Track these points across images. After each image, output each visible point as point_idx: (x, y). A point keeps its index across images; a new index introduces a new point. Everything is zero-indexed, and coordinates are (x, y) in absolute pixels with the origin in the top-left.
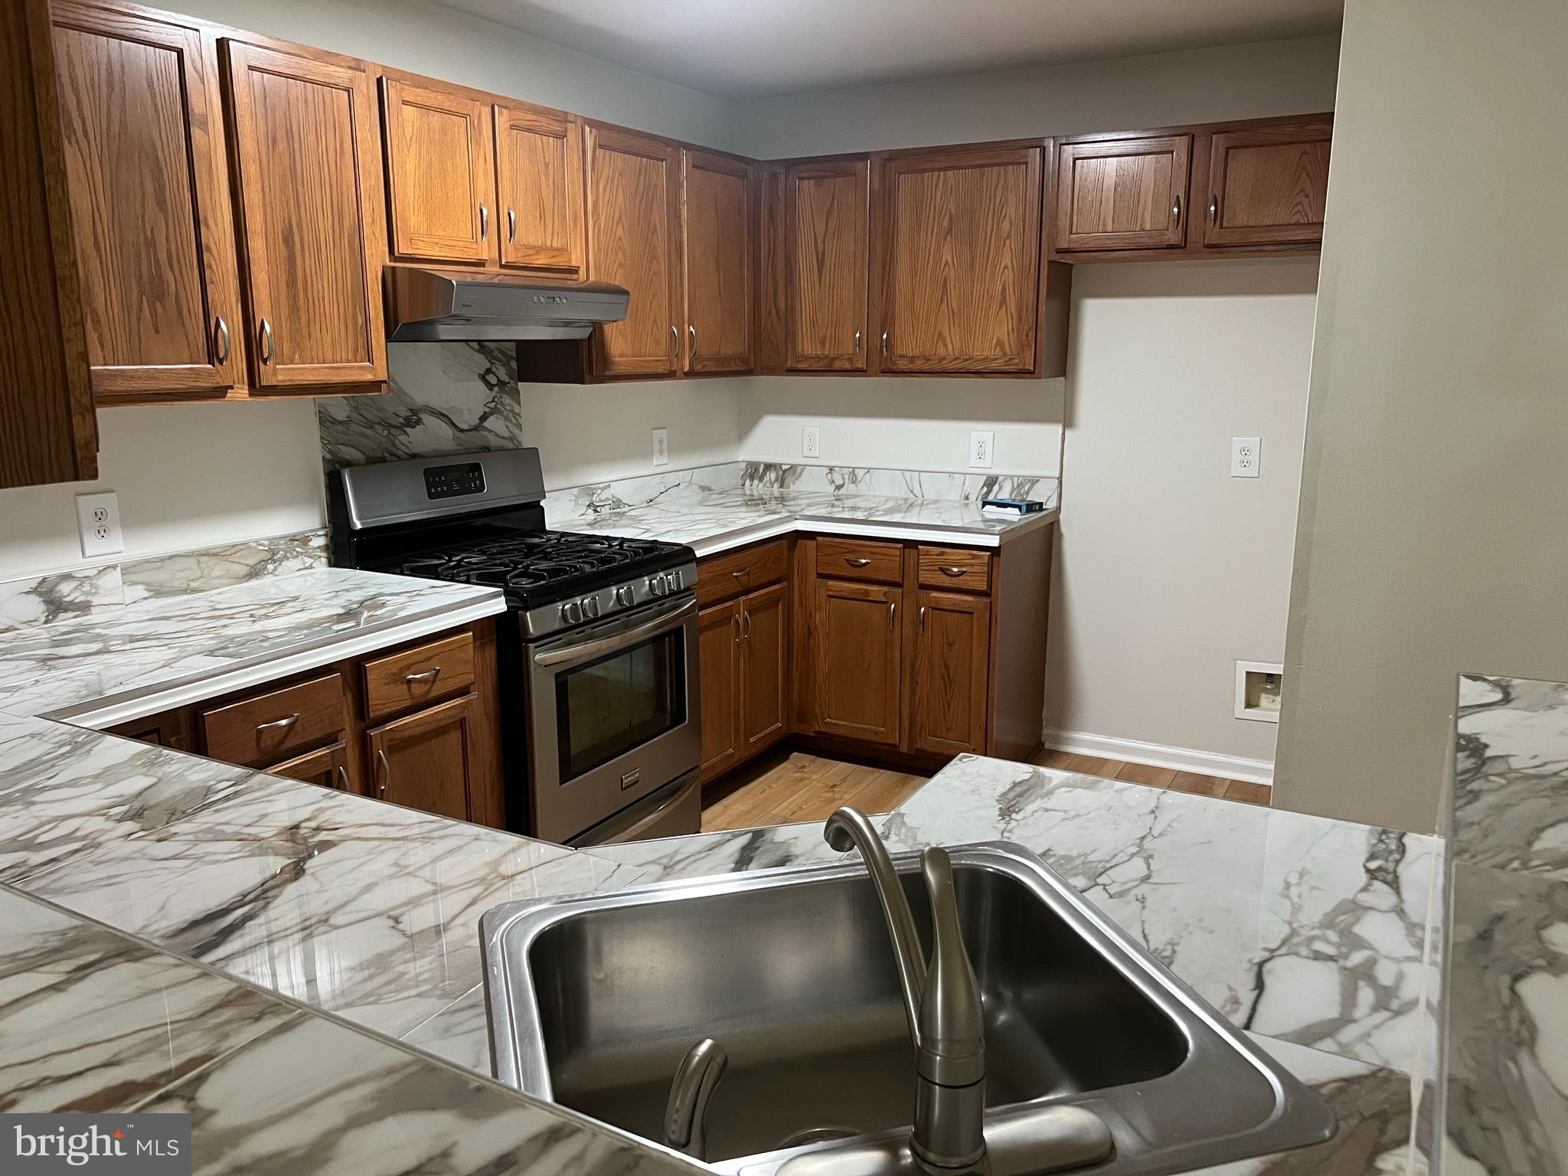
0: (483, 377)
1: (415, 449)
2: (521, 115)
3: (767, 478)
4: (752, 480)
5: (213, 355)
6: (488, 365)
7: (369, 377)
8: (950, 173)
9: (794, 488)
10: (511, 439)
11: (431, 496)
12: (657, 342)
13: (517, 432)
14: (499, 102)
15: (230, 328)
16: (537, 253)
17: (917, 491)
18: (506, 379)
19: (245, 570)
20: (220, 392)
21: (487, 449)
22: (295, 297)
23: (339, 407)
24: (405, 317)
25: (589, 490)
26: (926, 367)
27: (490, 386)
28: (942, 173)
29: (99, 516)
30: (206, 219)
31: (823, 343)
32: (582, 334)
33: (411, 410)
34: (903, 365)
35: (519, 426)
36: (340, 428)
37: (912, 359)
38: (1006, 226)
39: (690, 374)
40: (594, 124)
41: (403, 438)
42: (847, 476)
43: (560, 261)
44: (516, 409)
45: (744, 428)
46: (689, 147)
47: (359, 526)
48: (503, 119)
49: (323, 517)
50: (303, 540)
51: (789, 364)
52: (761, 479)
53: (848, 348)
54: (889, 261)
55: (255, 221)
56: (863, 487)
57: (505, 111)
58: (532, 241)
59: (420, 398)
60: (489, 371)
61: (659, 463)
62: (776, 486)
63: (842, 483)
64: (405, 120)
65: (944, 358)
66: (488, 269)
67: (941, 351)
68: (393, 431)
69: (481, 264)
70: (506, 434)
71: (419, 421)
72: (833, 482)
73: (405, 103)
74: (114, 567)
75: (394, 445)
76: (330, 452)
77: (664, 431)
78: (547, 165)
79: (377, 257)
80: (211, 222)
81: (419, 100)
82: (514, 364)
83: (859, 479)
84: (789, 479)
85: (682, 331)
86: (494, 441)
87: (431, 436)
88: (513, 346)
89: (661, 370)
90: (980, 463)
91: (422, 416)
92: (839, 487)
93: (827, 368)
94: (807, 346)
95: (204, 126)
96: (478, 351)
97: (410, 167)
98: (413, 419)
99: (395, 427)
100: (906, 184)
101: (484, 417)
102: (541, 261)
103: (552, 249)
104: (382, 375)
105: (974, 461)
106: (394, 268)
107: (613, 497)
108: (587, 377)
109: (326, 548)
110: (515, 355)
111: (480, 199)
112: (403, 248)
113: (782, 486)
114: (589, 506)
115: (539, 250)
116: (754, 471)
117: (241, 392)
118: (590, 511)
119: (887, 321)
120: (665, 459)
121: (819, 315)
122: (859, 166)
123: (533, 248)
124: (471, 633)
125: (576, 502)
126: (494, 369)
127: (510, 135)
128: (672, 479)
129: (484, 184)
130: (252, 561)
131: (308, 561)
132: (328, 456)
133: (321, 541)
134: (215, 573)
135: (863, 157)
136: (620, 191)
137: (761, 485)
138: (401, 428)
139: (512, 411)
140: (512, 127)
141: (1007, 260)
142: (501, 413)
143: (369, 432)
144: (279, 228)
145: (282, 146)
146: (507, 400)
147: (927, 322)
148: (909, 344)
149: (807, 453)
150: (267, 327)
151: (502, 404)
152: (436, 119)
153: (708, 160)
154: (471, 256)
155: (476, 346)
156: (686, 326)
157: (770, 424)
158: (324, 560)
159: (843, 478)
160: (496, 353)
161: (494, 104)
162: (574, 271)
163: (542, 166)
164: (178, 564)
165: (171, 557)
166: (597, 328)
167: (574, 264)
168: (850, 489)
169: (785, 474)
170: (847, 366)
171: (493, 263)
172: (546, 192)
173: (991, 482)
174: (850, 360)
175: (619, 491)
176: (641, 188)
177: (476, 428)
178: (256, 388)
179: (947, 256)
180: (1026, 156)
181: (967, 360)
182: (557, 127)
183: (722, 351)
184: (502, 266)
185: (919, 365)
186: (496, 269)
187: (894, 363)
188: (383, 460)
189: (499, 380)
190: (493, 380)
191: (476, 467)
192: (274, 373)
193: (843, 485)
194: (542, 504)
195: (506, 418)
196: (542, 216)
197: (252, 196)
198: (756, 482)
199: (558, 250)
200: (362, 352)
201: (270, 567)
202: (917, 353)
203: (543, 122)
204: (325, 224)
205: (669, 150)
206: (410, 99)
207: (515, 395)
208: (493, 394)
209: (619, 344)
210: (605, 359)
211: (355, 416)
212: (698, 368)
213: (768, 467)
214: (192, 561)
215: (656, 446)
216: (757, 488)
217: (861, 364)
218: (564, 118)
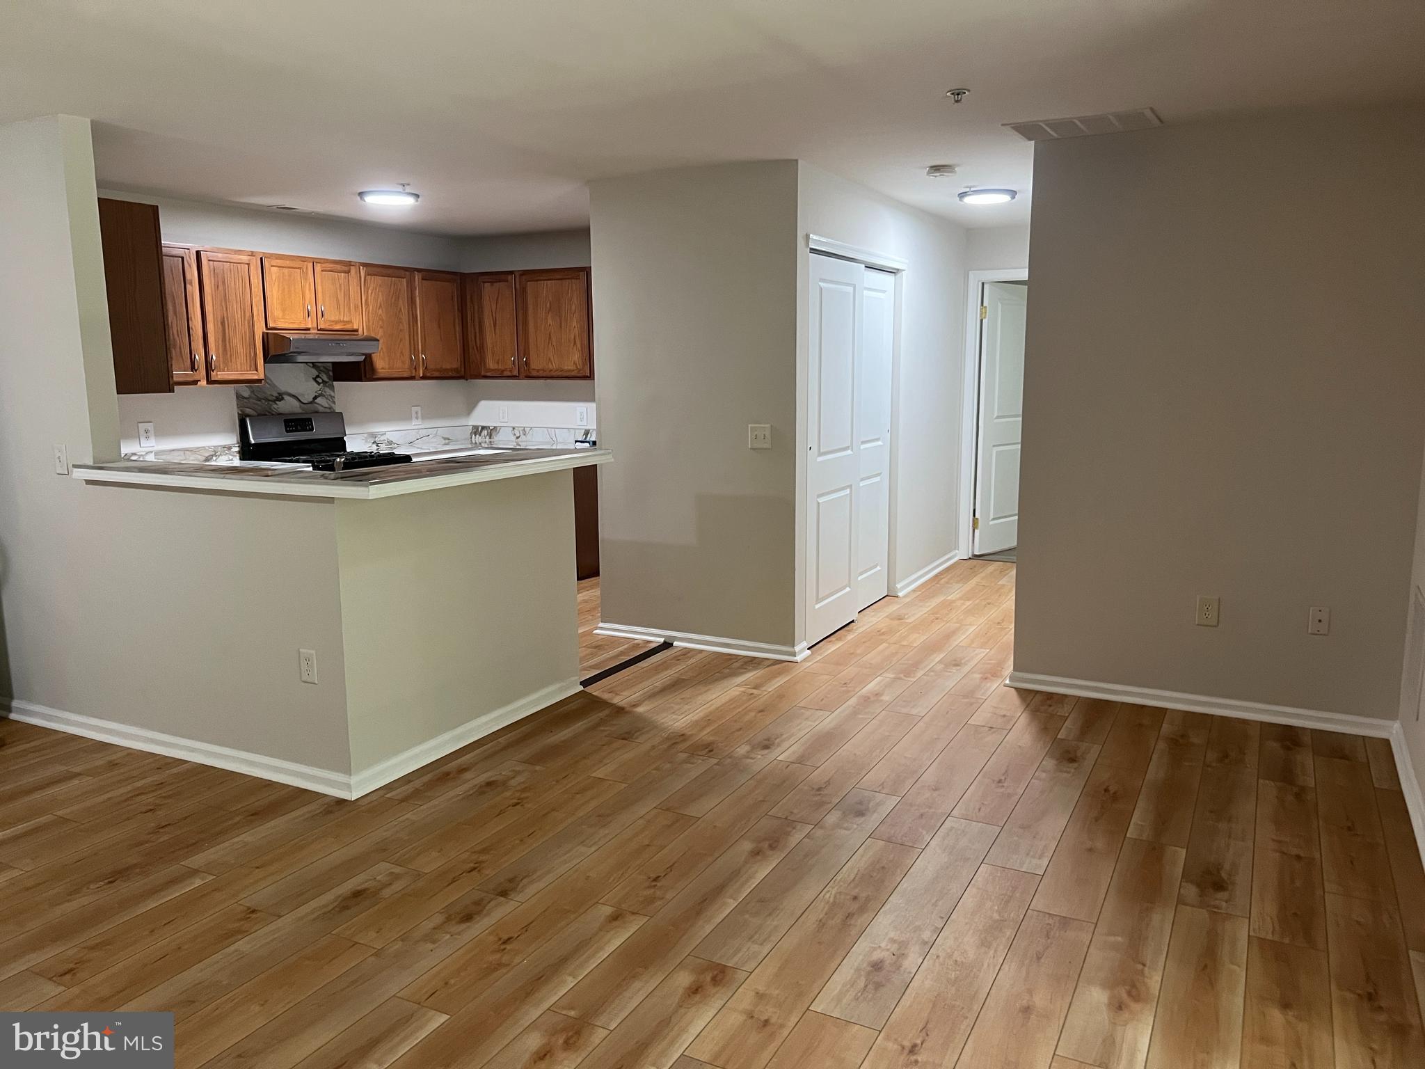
0: (315, 379)
1: (281, 411)
2: (328, 265)
3: (482, 434)
4: (475, 436)
5: (193, 368)
6: (317, 374)
7: (256, 377)
8: (549, 282)
9: (496, 438)
10: (330, 408)
11: (287, 431)
12: (403, 362)
13: (333, 405)
14: (315, 260)
15: (199, 357)
16: (336, 324)
17: (554, 439)
18: (326, 379)
19: (204, 458)
20: (195, 382)
21: (317, 412)
22: (225, 346)
23: (245, 391)
24: (272, 352)
25: (373, 435)
26: (544, 374)
27: (319, 384)
28: (545, 282)
29: (146, 431)
30: (191, 318)
31: (498, 363)
32: (362, 358)
33: (279, 393)
34: (534, 373)
35: (334, 403)
36: (245, 400)
37: (538, 371)
38: (573, 307)
39: (424, 378)
40: (365, 265)
41: (275, 406)
42: (521, 432)
43: (348, 327)
44: (332, 394)
45: (470, 408)
46: (419, 270)
47: (253, 442)
48: (318, 268)
49: (237, 438)
50: (230, 448)
51: (483, 373)
52: (480, 435)
53: (510, 365)
54: (525, 323)
55: (209, 318)
56: (529, 437)
57: (319, 265)
58: (333, 319)
59: (283, 388)
60: (318, 376)
61: (415, 424)
62: (488, 438)
63: (519, 435)
64: (272, 273)
65: (551, 370)
66: (312, 331)
67: (551, 367)
68: (271, 403)
69: (309, 329)
70: (327, 405)
71: (283, 399)
72: (515, 435)
73: (272, 266)
74: (152, 452)
75: (270, 409)
76: (241, 411)
77: (419, 408)
78: (340, 285)
79: (260, 329)
80: (193, 319)
81: (278, 265)
82: (331, 373)
83: (527, 433)
84: (494, 434)
85: (417, 357)
86: (321, 409)
87: (288, 406)
88: (330, 365)
89: (406, 375)
90: (581, 423)
91: (285, 397)
92: (518, 438)
93: (501, 376)
94: (491, 365)
95: (191, 283)
96: (313, 367)
97: (275, 292)
98: (280, 398)
99: (271, 401)
100: (531, 286)
101: (315, 398)
102: (338, 327)
103: (343, 321)
104: (262, 377)
105: (579, 423)
106: (267, 333)
107: (388, 439)
108: (363, 378)
109: (239, 452)
110: (331, 369)
111: (307, 302)
112: (271, 325)
113: (490, 438)
114: (373, 443)
115: (336, 322)
116: (477, 431)
117: (203, 383)
118: (374, 446)
119: (527, 353)
120: (420, 422)
121: (495, 349)
122: (509, 277)
123: (333, 321)
125: (366, 442)
126: (320, 376)
127: (322, 275)
128: (424, 432)
129: (310, 295)
130: (207, 455)
131: (231, 457)
133: (237, 449)
134: (191, 458)
135: (511, 273)
136: (380, 293)
137: (480, 438)
138: (274, 401)
139: (330, 395)
140: (322, 271)
141: (575, 324)
142: (324, 396)
143: (259, 402)
144: (219, 319)
145: (221, 288)
146: (327, 390)
147: (544, 352)
148: (537, 364)
149: (503, 420)
150: (214, 358)
151: (325, 392)
152: (286, 271)
153: (429, 275)
154: (303, 326)
155: (311, 365)
156: (420, 355)
157: (483, 405)
158: (238, 458)
159: (519, 433)
160: (322, 368)
162: (357, 331)
163: (338, 286)
164: (176, 453)
165: (173, 450)
166: (368, 357)
167: (355, 327)
168: (523, 437)
169: (492, 431)
170: (509, 374)
171: (314, 329)
172: (341, 297)
173: (587, 433)
174: (511, 371)
175: (390, 436)
176: (392, 293)
177: (311, 403)
178: (209, 382)
179: (550, 321)
180: (579, 276)
181: (561, 371)
182: (346, 269)
183: (444, 367)
184: (318, 330)
185: (541, 374)
186: (316, 331)
187: (530, 373)
188: (266, 415)
189: (323, 381)
190: (320, 381)
191: (310, 420)
192: (217, 375)
193: (520, 437)
194: (345, 438)
195: (327, 399)
196: (338, 308)
197: (209, 308)
198: (477, 436)
199: (346, 322)
200: (253, 367)
201: (214, 458)
202: (540, 367)
203: (339, 267)
204: (238, 317)
205: (408, 273)
206: (274, 264)
207: (332, 388)
208: (320, 387)
209: (380, 364)
210: (373, 370)
211: (253, 395)
212: (429, 375)
213: (483, 428)
214: (182, 453)
215: (414, 415)
216: (478, 439)
217: (516, 373)
218: (349, 264)
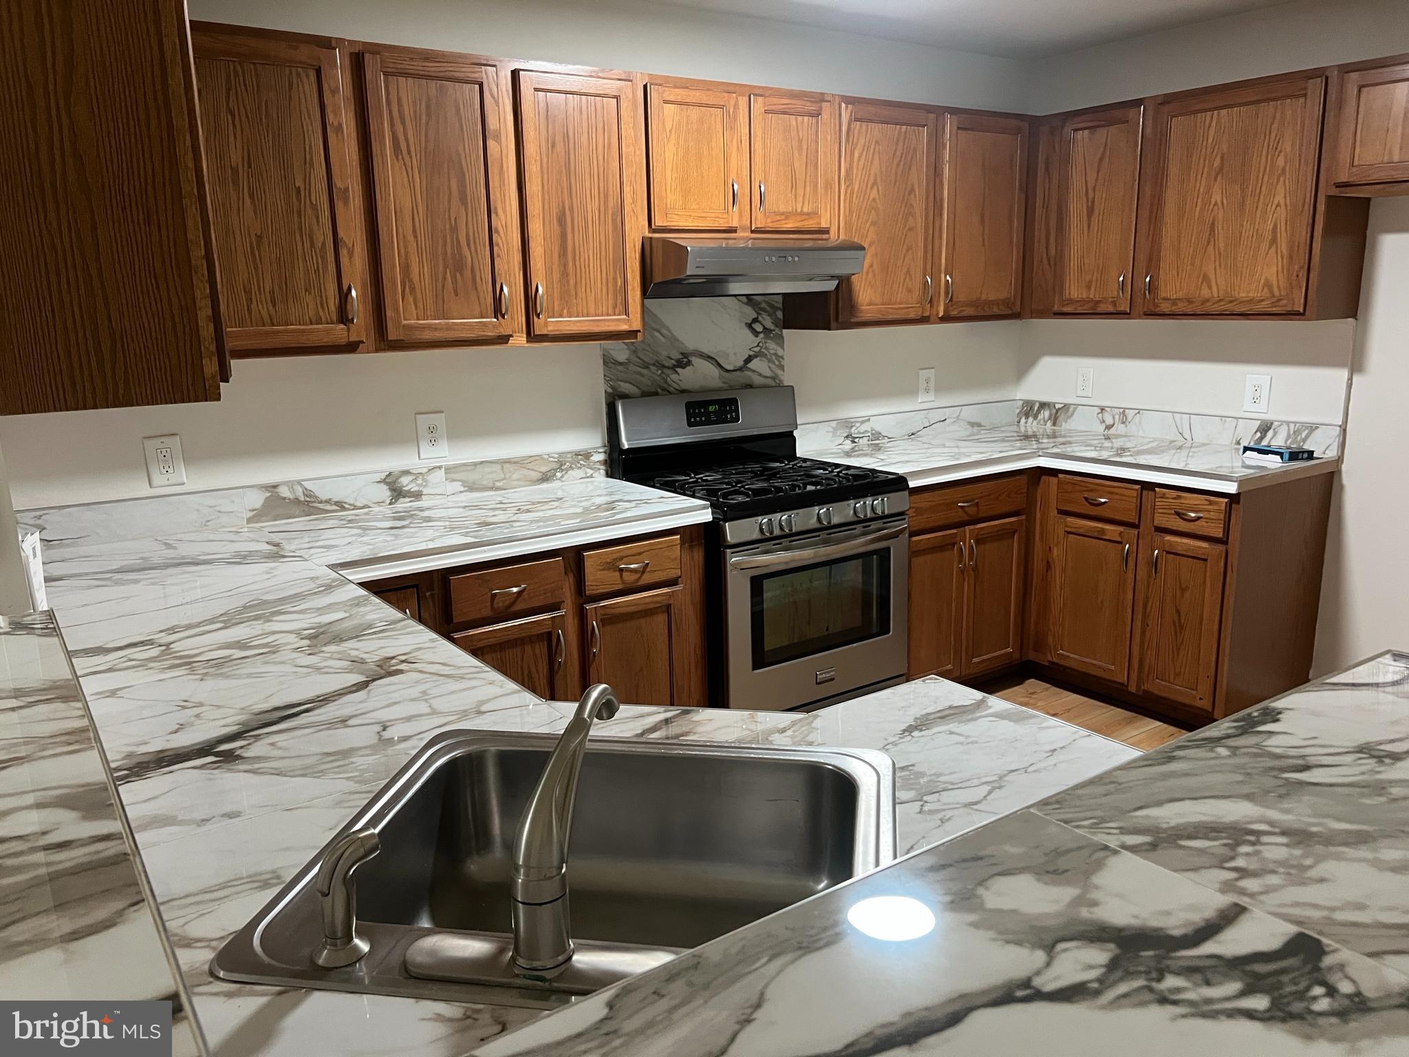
0: (750, 326)
1: (684, 386)
2: (775, 100)
3: (1040, 417)
4: (1027, 418)
5: (498, 311)
6: (755, 315)
7: (625, 327)
8: (1224, 112)
9: (1066, 426)
10: (773, 378)
11: (690, 424)
12: (910, 291)
13: (780, 372)
14: (756, 92)
15: (512, 291)
16: (786, 218)
17: (1187, 435)
18: (771, 326)
19: (539, 475)
20: (504, 339)
21: (750, 386)
22: (565, 265)
23: (620, 351)
24: (658, 278)
25: (847, 423)
26: (1189, 310)
27: (756, 334)
28: (1216, 112)
29: (432, 430)
30: (496, 209)
31: (1089, 287)
32: (831, 286)
33: (682, 354)
34: (1165, 307)
35: (782, 367)
36: (620, 368)
37: (1175, 302)
38: (1281, 162)
39: (946, 319)
40: (849, 100)
41: (674, 377)
42: (1117, 417)
43: (810, 224)
44: (780, 352)
45: (1022, 368)
46: (953, 111)
47: (626, 445)
48: (758, 105)
49: (603, 438)
50: (587, 455)
51: (1056, 308)
52: (1035, 417)
53: (1112, 291)
54: (1158, 203)
55: (534, 208)
56: (1132, 428)
57: (760, 99)
58: (782, 208)
59: (690, 344)
60: (755, 320)
61: (924, 400)
62: (1049, 424)
63: (1112, 423)
64: (666, 116)
65: (1208, 300)
66: (739, 234)
67: (1205, 293)
68: (666, 371)
69: (733, 230)
70: (769, 374)
71: (689, 363)
72: (1104, 421)
73: (666, 102)
74: (440, 467)
75: (666, 382)
76: (611, 387)
77: (933, 370)
78: (800, 141)
79: (637, 230)
80: (500, 211)
81: (679, 99)
82: (780, 314)
83: (1129, 419)
84: (1062, 417)
85: (936, 280)
86: (757, 380)
87: (700, 375)
88: (780, 299)
89: (912, 316)
90: (1253, 407)
91: (693, 359)
92: (1109, 427)
93: (1093, 312)
94: (1074, 290)
95: (497, 138)
96: (747, 304)
97: (669, 155)
98: (683, 361)
99: (668, 368)
100: (1178, 125)
101: (749, 359)
102: (790, 225)
103: (802, 213)
104: (636, 325)
105: (1249, 406)
106: (651, 238)
107: (872, 430)
108: (833, 324)
109: (605, 462)
110: (780, 306)
111: (733, 175)
112: (659, 222)
113: (1054, 424)
114: (847, 437)
115: (787, 216)
116: (1030, 409)
117: (520, 339)
118: (848, 442)
119: (1153, 264)
120: (931, 397)
121: (1086, 261)
122: (1132, 113)
123: (782, 214)
124: (679, 537)
125: (834, 435)
126: (760, 319)
127: (764, 119)
128: (936, 416)
129: (738, 163)
130: (544, 469)
131: (590, 472)
132: (610, 390)
133: (601, 457)
134: (515, 476)
135: (1138, 103)
136: (876, 157)
137: (1035, 422)
138: (673, 368)
139: (776, 354)
140: (766, 112)
141: (1279, 198)
142: (765, 356)
143: (645, 371)
144: (555, 212)
145: (560, 147)
146: (772, 345)
147: (1192, 265)
148: (1172, 287)
149: (1080, 393)
151: (766, 348)
152: (694, 112)
153: (972, 120)
154: (722, 224)
155: (744, 299)
156: (943, 276)
157: (1048, 364)
158: (603, 472)
159: (1114, 418)
160: (763, 305)
161: (752, 92)
162: (826, 231)
163: (795, 143)
164: (487, 469)
165: (482, 463)
166: (844, 283)
167: (824, 225)
168: (1119, 429)
169: (1058, 413)
170: (1111, 309)
171: (744, 229)
172: (799, 166)
173: (1265, 428)
174: (1114, 303)
175: (878, 425)
176: (899, 154)
177: (740, 369)
178: (532, 337)
179: (1217, 197)
180: (1305, 89)
181: (1231, 302)
182: (812, 108)
183: (984, 297)
184: (752, 232)
185: (1181, 307)
186: (748, 234)
187: (1156, 306)
188: (656, 394)
189: (765, 328)
190: (758, 328)
191: (734, 402)
192: (548, 323)
193: (1113, 426)
194: (795, 434)
195: (770, 361)
196: (794, 186)
197: (533, 187)
198: (1031, 419)
199: (808, 214)
200: (620, 307)
201: (559, 475)
202: (1181, 295)
203: (798, 104)
204: (592, 206)
205: (932, 116)
206: (671, 98)
207: (780, 340)
208: (758, 339)
209: (866, 296)
210: (852, 307)
211: (634, 359)
212: (954, 313)
213: (1043, 405)
214: (498, 467)
215: (922, 384)
216: (1031, 425)
217: (1125, 307)
218: (821, 98)
